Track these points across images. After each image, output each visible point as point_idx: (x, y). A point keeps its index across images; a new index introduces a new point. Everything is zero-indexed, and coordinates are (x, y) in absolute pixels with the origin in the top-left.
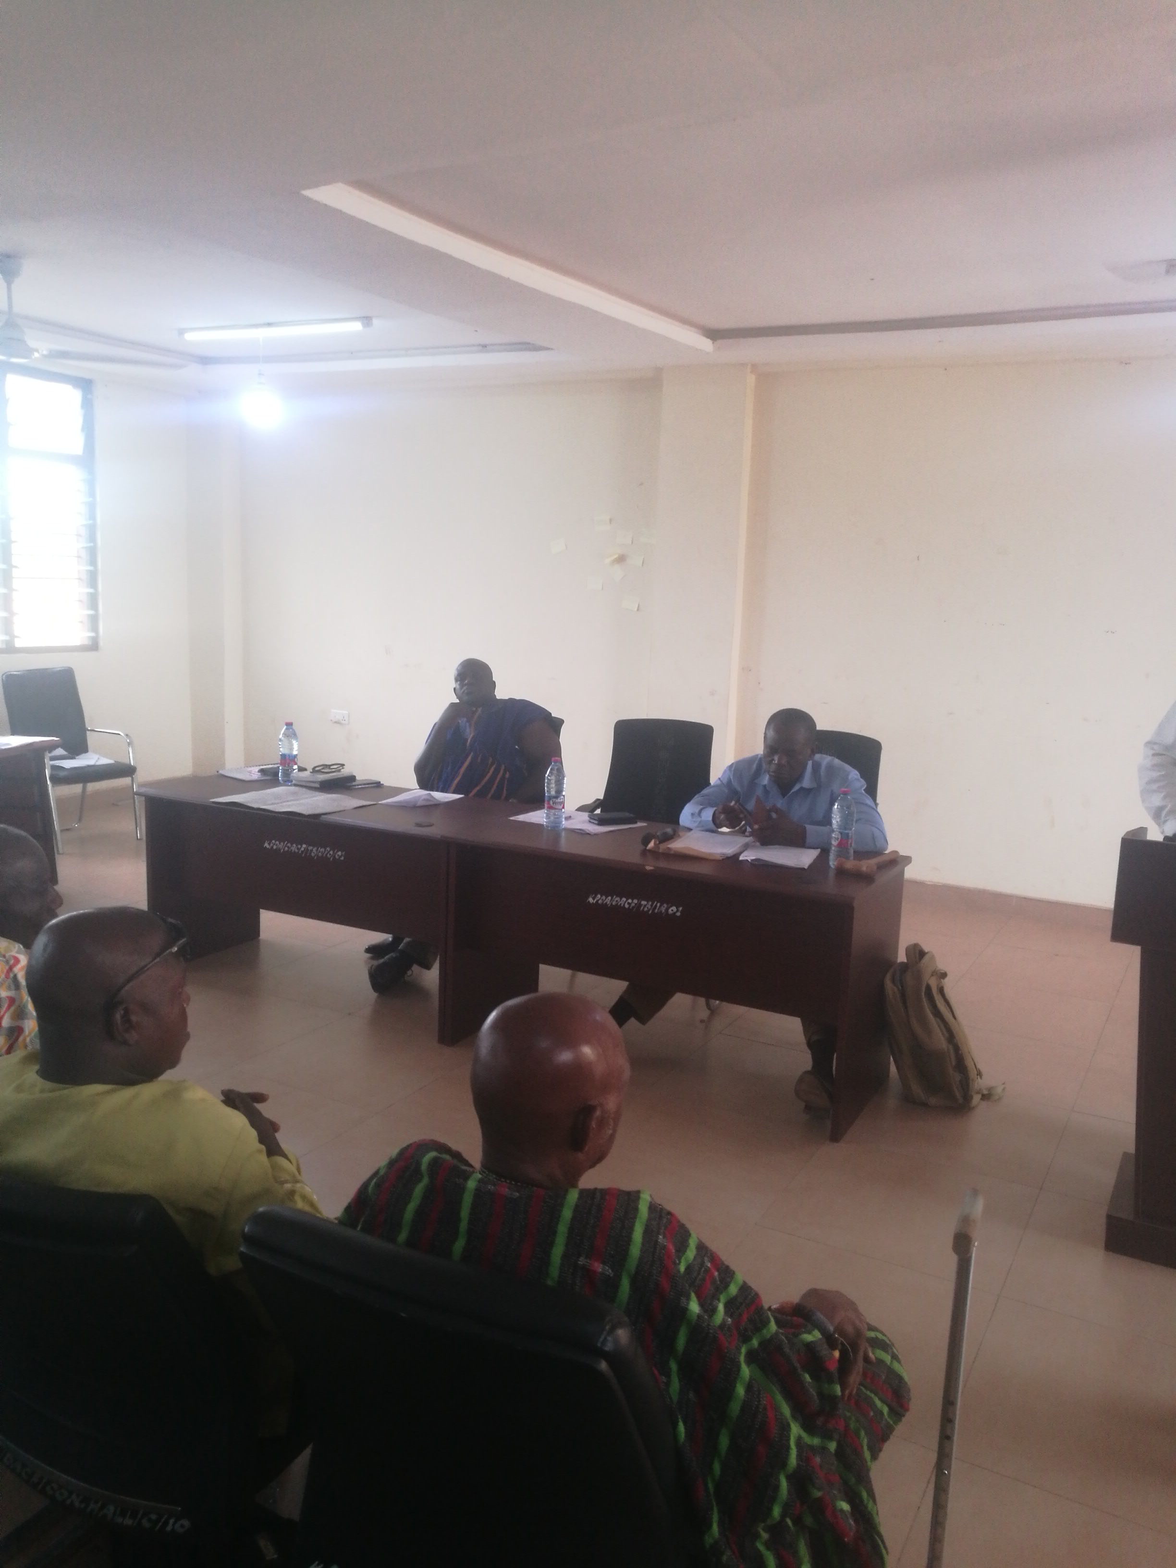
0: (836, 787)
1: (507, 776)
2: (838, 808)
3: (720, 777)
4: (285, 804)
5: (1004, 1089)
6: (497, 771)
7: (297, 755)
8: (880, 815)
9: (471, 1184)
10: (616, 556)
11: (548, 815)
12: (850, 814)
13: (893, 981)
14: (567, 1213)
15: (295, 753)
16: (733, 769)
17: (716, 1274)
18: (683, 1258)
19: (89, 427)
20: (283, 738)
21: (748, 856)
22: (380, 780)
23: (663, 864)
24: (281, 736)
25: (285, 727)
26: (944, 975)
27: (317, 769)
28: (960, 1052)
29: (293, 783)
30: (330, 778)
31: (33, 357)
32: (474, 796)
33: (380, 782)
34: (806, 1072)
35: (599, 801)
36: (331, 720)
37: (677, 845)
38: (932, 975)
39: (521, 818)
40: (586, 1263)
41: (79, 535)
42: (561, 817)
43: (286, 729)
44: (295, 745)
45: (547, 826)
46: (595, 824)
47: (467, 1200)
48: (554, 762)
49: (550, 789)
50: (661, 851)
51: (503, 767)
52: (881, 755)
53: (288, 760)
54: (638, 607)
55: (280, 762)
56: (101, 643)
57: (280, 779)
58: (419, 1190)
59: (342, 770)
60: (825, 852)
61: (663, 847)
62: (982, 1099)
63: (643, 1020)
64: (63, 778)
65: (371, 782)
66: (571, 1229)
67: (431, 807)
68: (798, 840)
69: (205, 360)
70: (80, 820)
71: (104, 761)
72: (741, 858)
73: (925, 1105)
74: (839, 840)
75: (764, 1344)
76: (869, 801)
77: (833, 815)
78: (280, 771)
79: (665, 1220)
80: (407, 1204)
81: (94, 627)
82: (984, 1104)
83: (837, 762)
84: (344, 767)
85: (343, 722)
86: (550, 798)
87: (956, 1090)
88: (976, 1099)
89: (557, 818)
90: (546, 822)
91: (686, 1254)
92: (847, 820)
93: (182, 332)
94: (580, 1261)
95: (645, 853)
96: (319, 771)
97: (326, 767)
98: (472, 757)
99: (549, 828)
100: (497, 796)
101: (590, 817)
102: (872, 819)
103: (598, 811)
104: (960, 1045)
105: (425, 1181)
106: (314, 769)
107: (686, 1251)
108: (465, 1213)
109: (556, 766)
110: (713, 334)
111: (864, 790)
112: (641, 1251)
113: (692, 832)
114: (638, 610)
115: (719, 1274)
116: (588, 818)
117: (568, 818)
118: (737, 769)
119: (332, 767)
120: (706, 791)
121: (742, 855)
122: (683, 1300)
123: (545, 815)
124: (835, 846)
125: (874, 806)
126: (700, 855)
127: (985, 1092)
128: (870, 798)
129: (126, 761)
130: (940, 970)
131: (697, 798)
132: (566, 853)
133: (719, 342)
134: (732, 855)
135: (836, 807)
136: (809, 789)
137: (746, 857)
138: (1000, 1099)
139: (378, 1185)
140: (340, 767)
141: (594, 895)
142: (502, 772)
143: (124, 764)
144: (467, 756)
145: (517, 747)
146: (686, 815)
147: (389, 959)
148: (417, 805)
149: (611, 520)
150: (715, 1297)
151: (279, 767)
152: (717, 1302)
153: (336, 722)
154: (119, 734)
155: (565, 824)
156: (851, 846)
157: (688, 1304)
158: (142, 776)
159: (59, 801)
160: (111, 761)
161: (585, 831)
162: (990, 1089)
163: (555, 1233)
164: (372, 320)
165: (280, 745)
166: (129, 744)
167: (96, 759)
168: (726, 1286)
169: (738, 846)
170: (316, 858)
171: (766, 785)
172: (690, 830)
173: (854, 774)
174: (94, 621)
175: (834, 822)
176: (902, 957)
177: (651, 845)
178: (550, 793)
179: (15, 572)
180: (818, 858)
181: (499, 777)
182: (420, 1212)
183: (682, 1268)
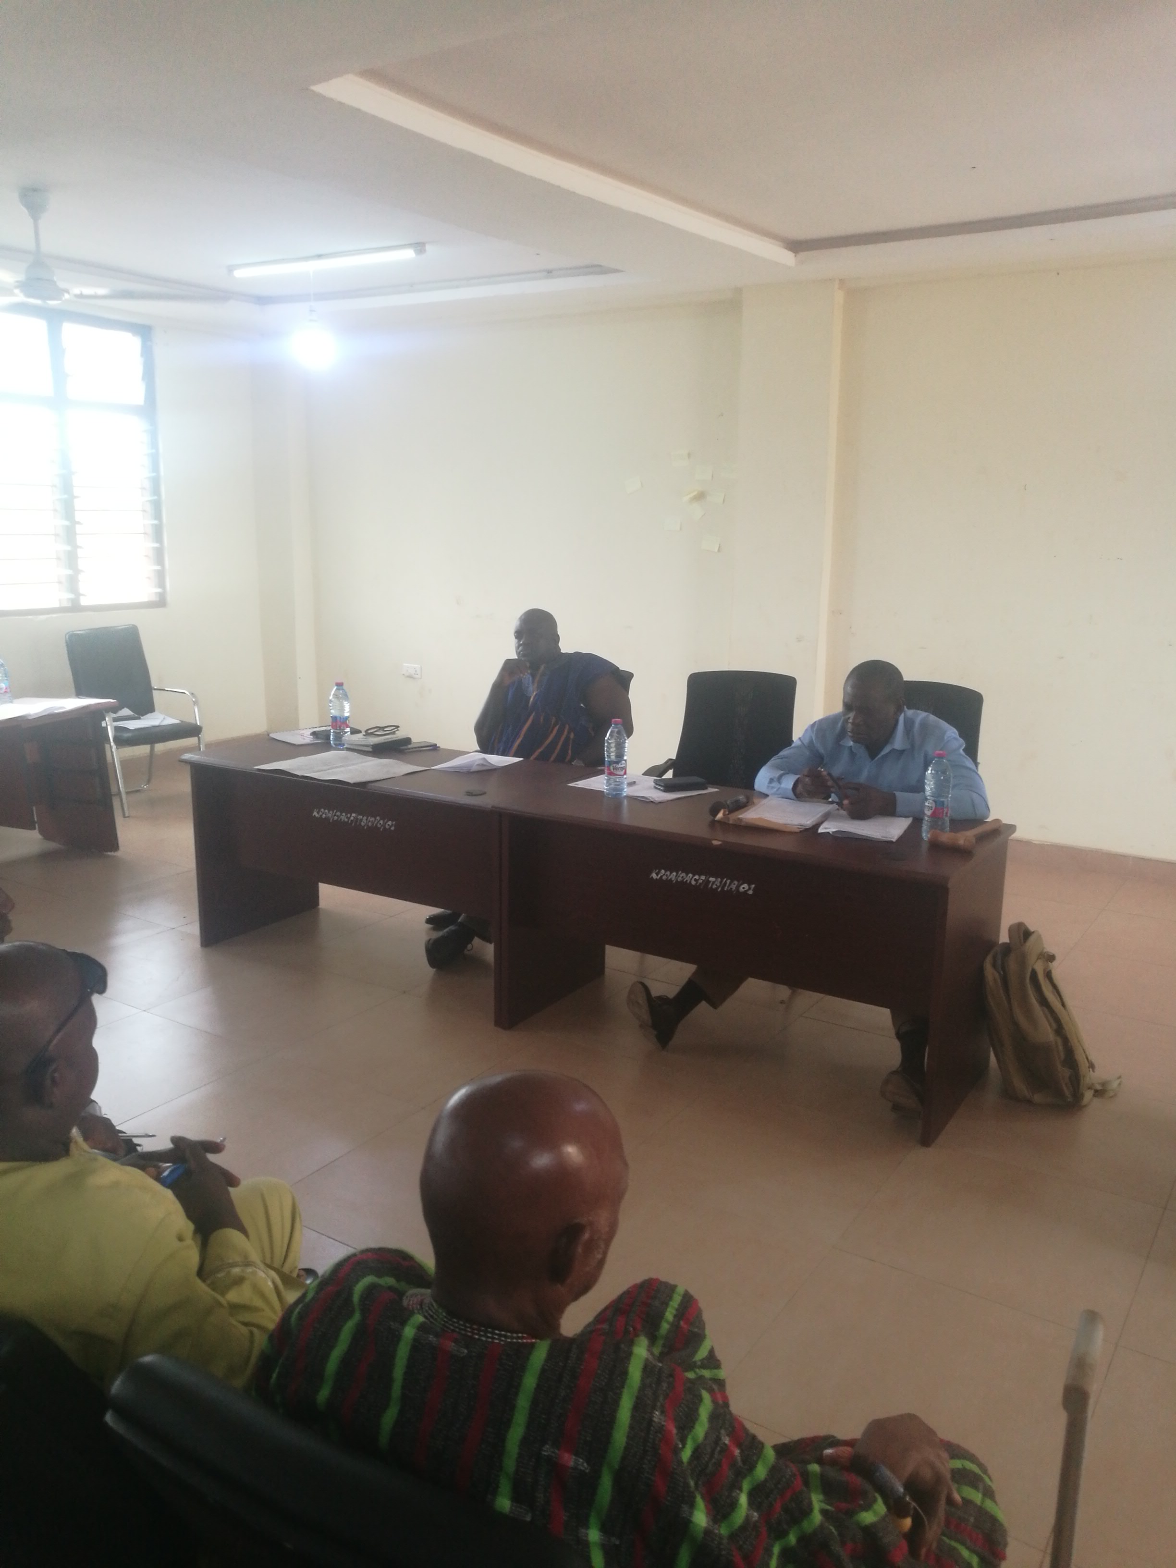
0: (930, 748)
1: (572, 736)
2: (931, 773)
3: (800, 736)
4: (330, 771)
5: (1120, 1084)
6: (560, 732)
7: (348, 717)
8: (981, 779)
9: (409, 1332)
10: (695, 493)
11: (608, 780)
12: (947, 780)
13: (994, 966)
14: (530, 1381)
15: (346, 714)
16: (815, 729)
17: (737, 1452)
18: (690, 1437)
19: (149, 375)
20: (333, 699)
21: (829, 828)
22: (435, 743)
23: (733, 838)
24: (331, 698)
25: (336, 688)
26: (1052, 958)
27: (369, 732)
28: (1069, 1044)
29: (345, 747)
30: (383, 741)
31: (63, 299)
32: (535, 759)
33: (436, 745)
34: (894, 1073)
35: (672, 761)
36: (403, 675)
37: (750, 815)
38: (1038, 959)
39: (581, 784)
40: (553, 1455)
41: (143, 488)
42: (622, 783)
43: (337, 689)
44: (347, 706)
45: (608, 794)
46: (661, 790)
47: (403, 1353)
48: (614, 725)
49: (610, 754)
50: (731, 822)
51: (567, 727)
52: (983, 707)
53: (339, 723)
54: (719, 547)
55: (331, 724)
56: (169, 599)
57: (332, 742)
58: (348, 1328)
59: (397, 732)
60: (917, 821)
61: (733, 817)
62: (1094, 1096)
63: (715, 1005)
64: (125, 739)
65: (428, 744)
66: (535, 1403)
67: (487, 772)
68: (888, 809)
69: (262, 300)
70: (149, 781)
71: (170, 721)
72: (821, 830)
73: (1029, 1102)
74: (933, 808)
75: (803, 1539)
76: (969, 763)
77: (926, 781)
78: (332, 734)
79: (665, 1385)
80: (332, 1348)
81: (161, 583)
82: (1097, 1103)
83: (932, 718)
84: (399, 729)
85: (416, 676)
86: (611, 763)
87: (1065, 1088)
88: (1088, 1095)
89: (618, 785)
90: (607, 789)
91: (694, 1430)
92: (941, 787)
93: (231, 269)
94: (545, 1451)
95: (713, 824)
96: (372, 734)
97: (379, 730)
98: (534, 717)
99: (610, 796)
100: (561, 759)
101: (656, 782)
102: (973, 785)
103: (669, 775)
104: (1069, 1036)
105: (357, 1317)
106: (366, 731)
107: (693, 1427)
108: (399, 1372)
109: (617, 728)
110: (796, 246)
111: (963, 750)
112: (628, 1437)
113: (768, 798)
114: (719, 550)
115: (742, 1452)
116: (654, 784)
117: (631, 784)
118: (821, 728)
119: (385, 729)
120: (785, 752)
121: (821, 827)
122: (685, 1508)
123: (605, 782)
124: (928, 816)
125: (972, 766)
126: (776, 827)
127: (1099, 1087)
128: (971, 760)
129: (193, 722)
130: (1048, 952)
131: (773, 761)
132: (626, 825)
133: (803, 255)
134: (811, 826)
135: (929, 772)
136: (900, 751)
137: (826, 828)
138: (1115, 1095)
139: (301, 1317)
140: (394, 729)
141: (657, 871)
142: (566, 733)
143: (190, 724)
144: (529, 716)
145: (582, 705)
146: (763, 778)
147: (447, 932)
148: (471, 771)
149: (689, 455)
150: (736, 1486)
151: (330, 730)
152: (738, 1492)
153: (408, 676)
154: (185, 693)
155: (627, 791)
156: (946, 816)
157: (691, 1514)
158: (208, 736)
159: (123, 763)
160: (178, 722)
161: (649, 799)
162: (1104, 1084)
163: (513, 1407)
164: (425, 246)
165: (330, 706)
166: (195, 703)
167: (162, 718)
168: (752, 1468)
169: (819, 816)
170: (365, 828)
171: (851, 747)
172: (766, 796)
173: (952, 732)
174: (161, 577)
175: (927, 788)
176: (1004, 938)
177: (720, 815)
178: (610, 758)
179: (78, 529)
180: (910, 828)
181: (564, 737)
182: (346, 1362)
183: (686, 1455)
